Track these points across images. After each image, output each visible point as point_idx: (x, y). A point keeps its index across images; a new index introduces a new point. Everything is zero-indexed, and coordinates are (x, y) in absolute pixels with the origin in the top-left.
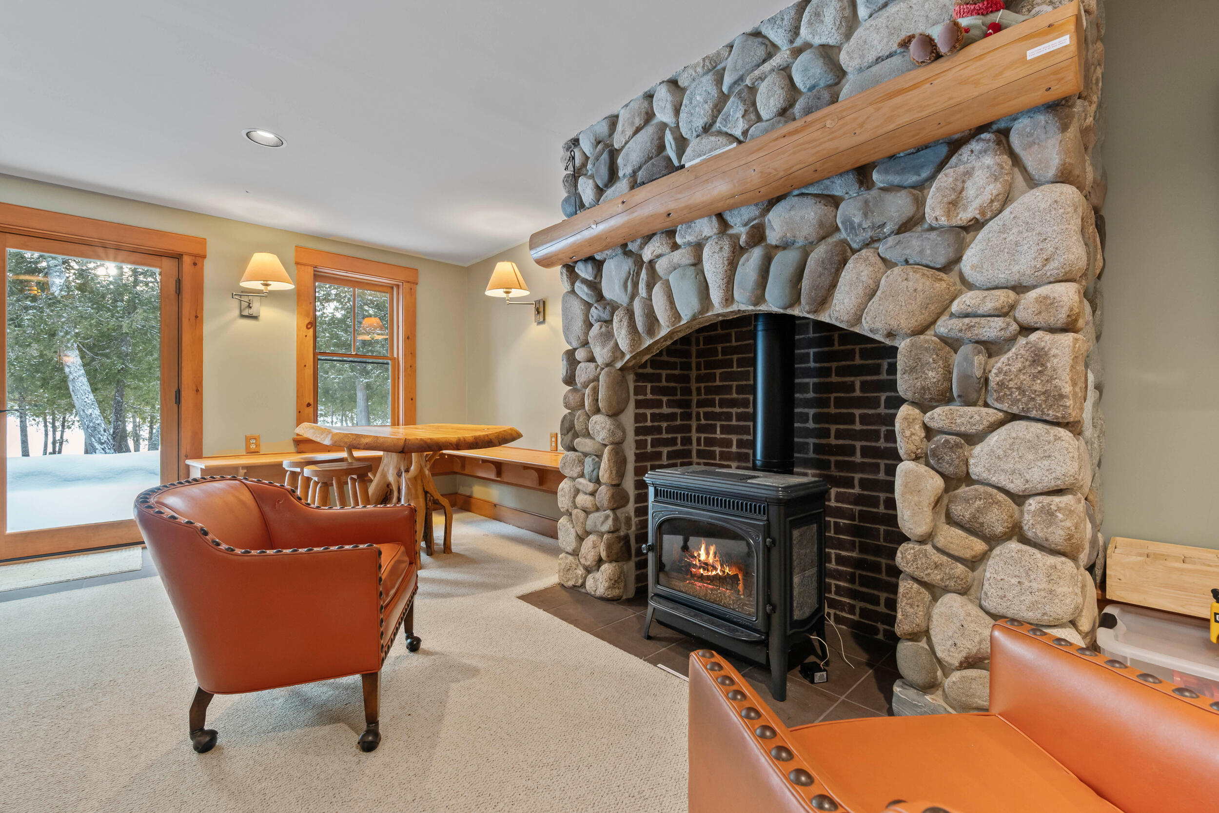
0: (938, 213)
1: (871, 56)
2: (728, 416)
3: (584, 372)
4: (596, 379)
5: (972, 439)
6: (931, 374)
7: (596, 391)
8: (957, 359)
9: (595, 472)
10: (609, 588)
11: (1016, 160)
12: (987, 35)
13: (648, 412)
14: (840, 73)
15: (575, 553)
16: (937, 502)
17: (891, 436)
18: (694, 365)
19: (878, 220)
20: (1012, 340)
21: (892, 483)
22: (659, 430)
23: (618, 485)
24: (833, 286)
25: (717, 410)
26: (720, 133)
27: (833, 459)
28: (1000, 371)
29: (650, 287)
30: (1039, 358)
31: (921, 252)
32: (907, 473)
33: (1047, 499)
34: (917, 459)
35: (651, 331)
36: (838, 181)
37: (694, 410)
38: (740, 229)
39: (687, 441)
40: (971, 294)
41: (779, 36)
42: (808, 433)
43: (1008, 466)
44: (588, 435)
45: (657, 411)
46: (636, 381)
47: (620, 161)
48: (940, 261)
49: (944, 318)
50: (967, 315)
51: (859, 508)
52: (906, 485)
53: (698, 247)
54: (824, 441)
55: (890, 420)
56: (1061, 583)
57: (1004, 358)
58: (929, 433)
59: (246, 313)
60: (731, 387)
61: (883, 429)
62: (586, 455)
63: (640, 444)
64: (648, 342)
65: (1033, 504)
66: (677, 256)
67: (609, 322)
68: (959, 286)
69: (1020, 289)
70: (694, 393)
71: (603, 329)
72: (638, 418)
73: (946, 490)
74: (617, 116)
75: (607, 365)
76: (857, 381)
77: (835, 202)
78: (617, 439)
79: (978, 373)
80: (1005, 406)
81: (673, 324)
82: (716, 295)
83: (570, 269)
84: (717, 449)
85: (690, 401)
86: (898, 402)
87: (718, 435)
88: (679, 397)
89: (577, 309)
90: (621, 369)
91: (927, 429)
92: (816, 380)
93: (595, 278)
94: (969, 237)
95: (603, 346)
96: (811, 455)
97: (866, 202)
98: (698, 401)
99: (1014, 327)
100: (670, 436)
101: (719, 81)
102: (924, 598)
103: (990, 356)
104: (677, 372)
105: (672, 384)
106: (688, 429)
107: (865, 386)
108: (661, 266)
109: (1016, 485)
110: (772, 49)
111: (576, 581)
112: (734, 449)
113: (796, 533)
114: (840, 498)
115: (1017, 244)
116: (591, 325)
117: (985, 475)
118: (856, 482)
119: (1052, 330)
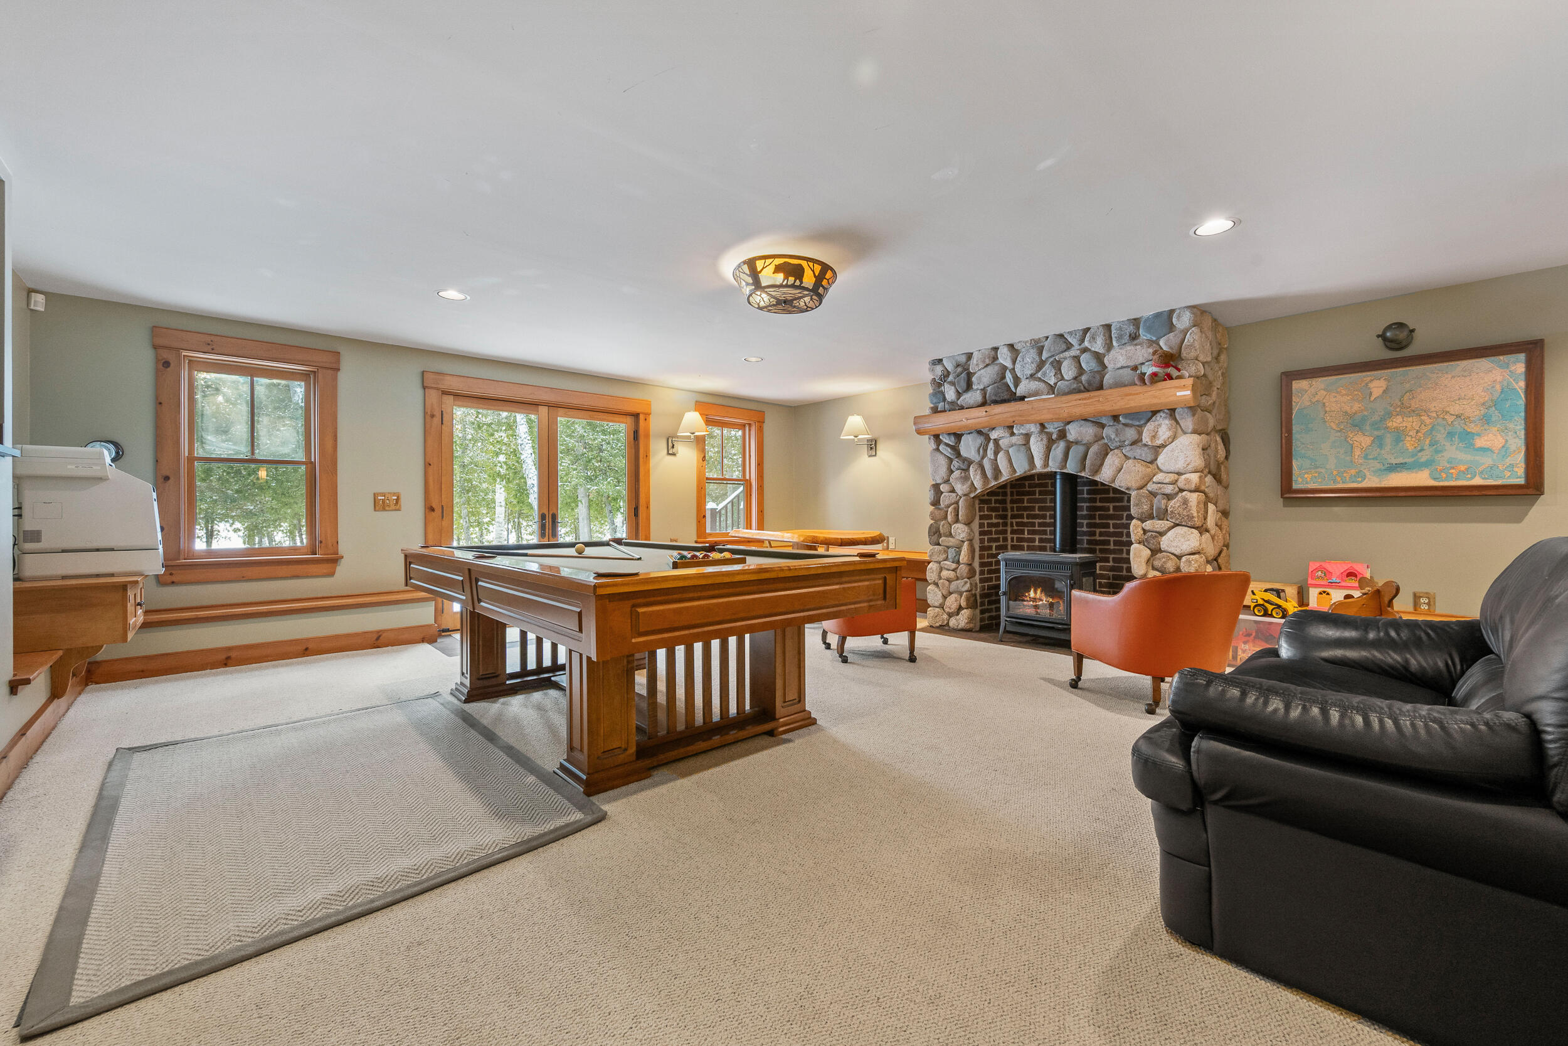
0: (1147, 440)
1: (1119, 365)
2: (1033, 525)
3: (946, 498)
4: (957, 503)
5: (1162, 534)
6: (1145, 507)
7: (957, 511)
8: (1155, 501)
9: (957, 558)
10: (967, 623)
11: (1177, 422)
12: (1165, 380)
13: (986, 522)
14: (1105, 367)
15: (942, 606)
16: (1148, 561)
17: (1128, 535)
18: (1009, 493)
19: (1122, 439)
20: (1177, 494)
21: (1129, 559)
22: (990, 533)
23: (970, 565)
24: (1102, 464)
25: (1025, 520)
26: (1040, 380)
27: (1098, 547)
28: (1172, 506)
29: (996, 453)
30: (1185, 502)
31: (1141, 455)
32: (1135, 549)
33: (1188, 557)
34: (1139, 543)
35: (996, 478)
36: (1104, 418)
37: (1009, 521)
38: (1052, 428)
39: (1005, 539)
40: (1161, 474)
41: (1073, 341)
42: (1084, 533)
43: (1175, 544)
44: (950, 535)
45: (989, 521)
46: (979, 504)
47: (974, 379)
48: (1149, 460)
49: (1151, 483)
50: (1159, 483)
51: (1112, 573)
52: (1135, 554)
53: (1027, 436)
54: (1093, 538)
55: (1127, 526)
57: (1173, 501)
58: (1145, 531)
59: (670, 452)
60: (1034, 507)
61: (1125, 531)
62: (948, 547)
63: (982, 541)
64: (993, 483)
65: (1184, 559)
66: (1014, 439)
67: (967, 470)
68: (1157, 470)
69: (1179, 474)
70: (1009, 510)
71: (963, 474)
72: (981, 525)
73: (1152, 555)
74: (972, 354)
75: (965, 495)
76: (1111, 505)
77: (1103, 426)
78: (971, 538)
79: (1164, 507)
80: (1173, 521)
81: (1011, 475)
82: (1038, 463)
83: (937, 437)
84: (1026, 544)
85: (1007, 515)
86: (1131, 518)
87: (1026, 535)
88: (1001, 513)
89: (942, 462)
90: (973, 498)
91: (1144, 530)
92: (1088, 504)
93: (956, 444)
94: (1160, 450)
95: (963, 484)
96: (1085, 546)
97: (1117, 430)
98: (1011, 515)
99: (1177, 489)
100: (996, 536)
101: (1040, 353)
103: (1169, 500)
104: (1000, 498)
105: (997, 505)
106: (1005, 532)
107: (1115, 508)
108: (1003, 443)
109: (1178, 552)
110: (1069, 346)
111: (943, 622)
112: (1037, 543)
113: (1084, 580)
114: (1101, 568)
115: (1177, 457)
116: (952, 472)
117: (1166, 548)
118: (1111, 559)
119: (1191, 491)
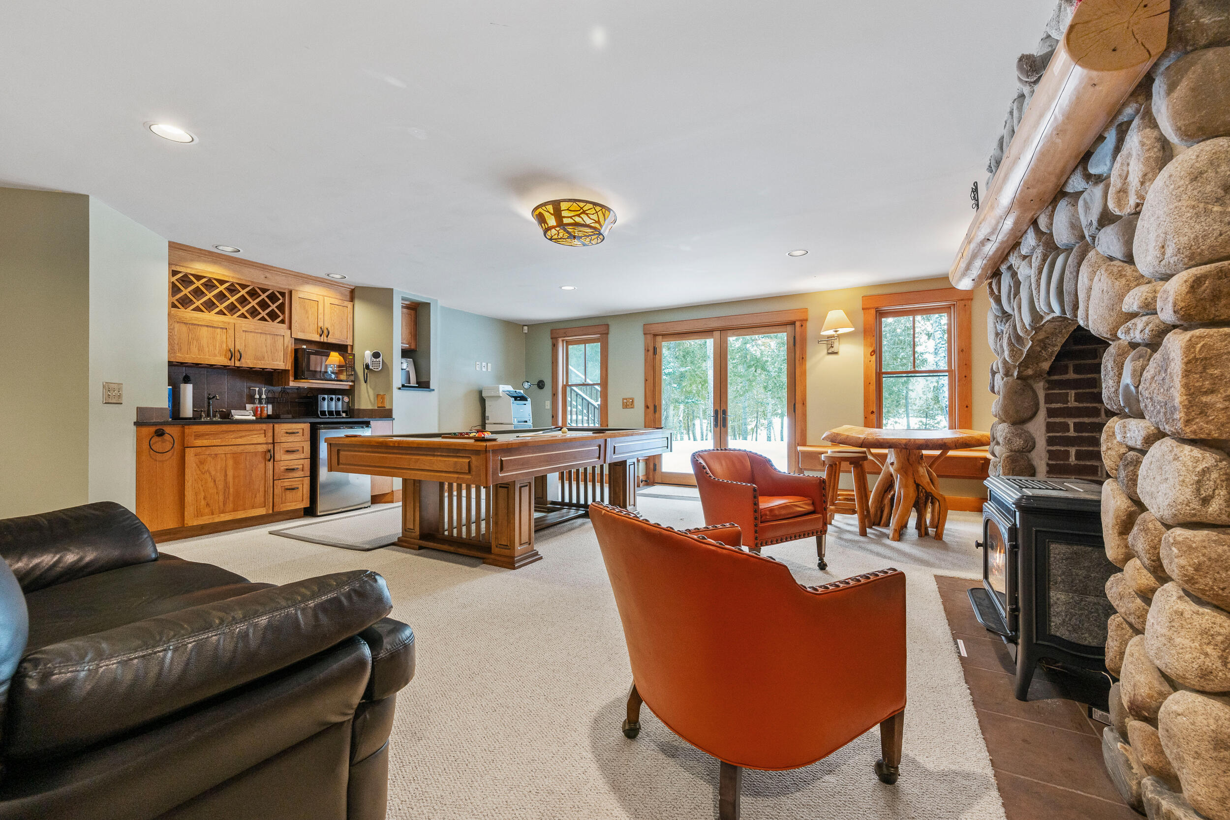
0: (1113, 205)
3: (997, 382)
5: (1139, 455)
6: (1111, 382)
13: (1071, 421)
16: (1128, 526)
20: (1159, 340)
28: (1144, 379)
30: (1164, 364)
32: (1106, 492)
40: (1134, 290)
46: (1048, 389)
53: (1032, 257)
56: (1182, 634)
59: (830, 351)
75: (1006, 375)
79: (1132, 382)
81: (1027, 333)
82: (1037, 305)
89: (992, 323)
90: (1021, 378)
93: (999, 292)
102: (1125, 635)
